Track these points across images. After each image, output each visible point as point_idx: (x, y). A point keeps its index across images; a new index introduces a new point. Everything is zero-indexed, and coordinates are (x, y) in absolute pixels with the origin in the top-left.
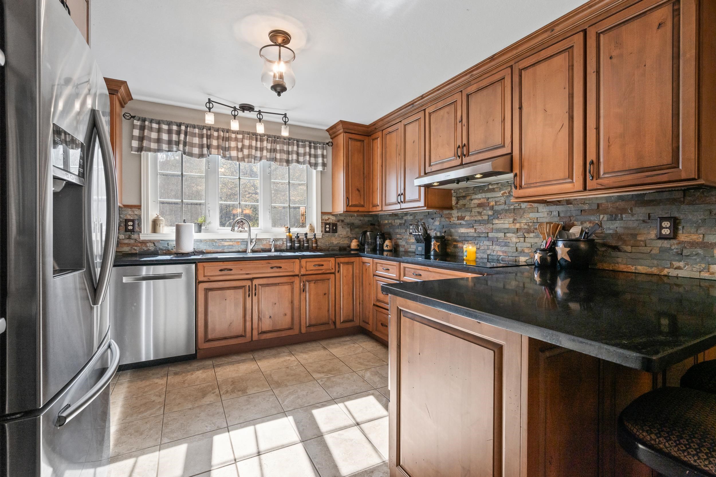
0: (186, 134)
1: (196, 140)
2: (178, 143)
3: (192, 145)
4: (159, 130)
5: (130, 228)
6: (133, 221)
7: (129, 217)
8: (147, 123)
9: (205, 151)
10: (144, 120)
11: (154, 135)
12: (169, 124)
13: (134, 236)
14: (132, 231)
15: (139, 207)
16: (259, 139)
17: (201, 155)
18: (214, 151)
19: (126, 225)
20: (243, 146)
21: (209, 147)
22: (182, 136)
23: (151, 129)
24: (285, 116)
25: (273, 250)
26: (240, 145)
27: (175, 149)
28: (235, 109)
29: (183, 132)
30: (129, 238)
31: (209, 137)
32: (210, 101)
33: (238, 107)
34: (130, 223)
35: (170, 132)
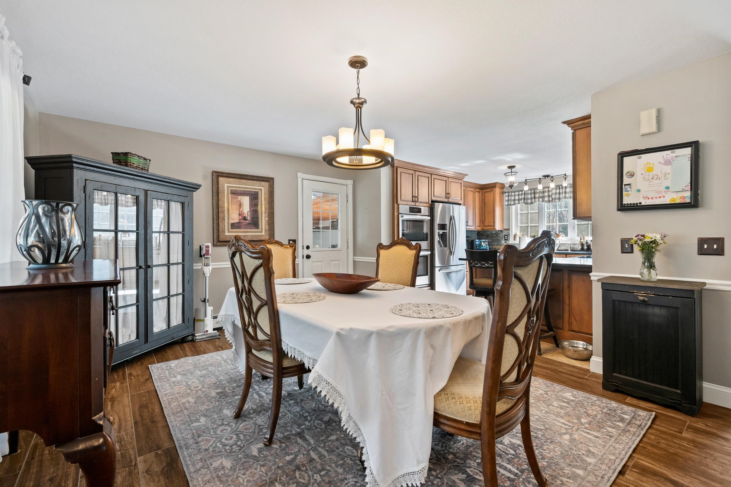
0: (525, 195)
1: (529, 196)
2: (521, 199)
3: (528, 199)
4: (515, 195)
5: (506, 238)
6: (507, 235)
7: (506, 234)
8: (510, 194)
9: (533, 201)
10: (509, 193)
11: (513, 198)
12: (519, 191)
13: (507, 242)
14: (507, 240)
15: (509, 229)
16: (561, 188)
17: (532, 203)
18: (537, 200)
19: (505, 237)
20: (552, 194)
21: (534, 198)
22: (523, 196)
23: (512, 196)
24: (565, 175)
25: (569, 250)
26: (550, 194)
27: (521, 202)
28: (540, 178)
29: (523, 194)
30: (506, 243)
31: (534, 193)
32: (526, 180)
33: (541, 177)
34: (506, 236)
35: (519, 195)
